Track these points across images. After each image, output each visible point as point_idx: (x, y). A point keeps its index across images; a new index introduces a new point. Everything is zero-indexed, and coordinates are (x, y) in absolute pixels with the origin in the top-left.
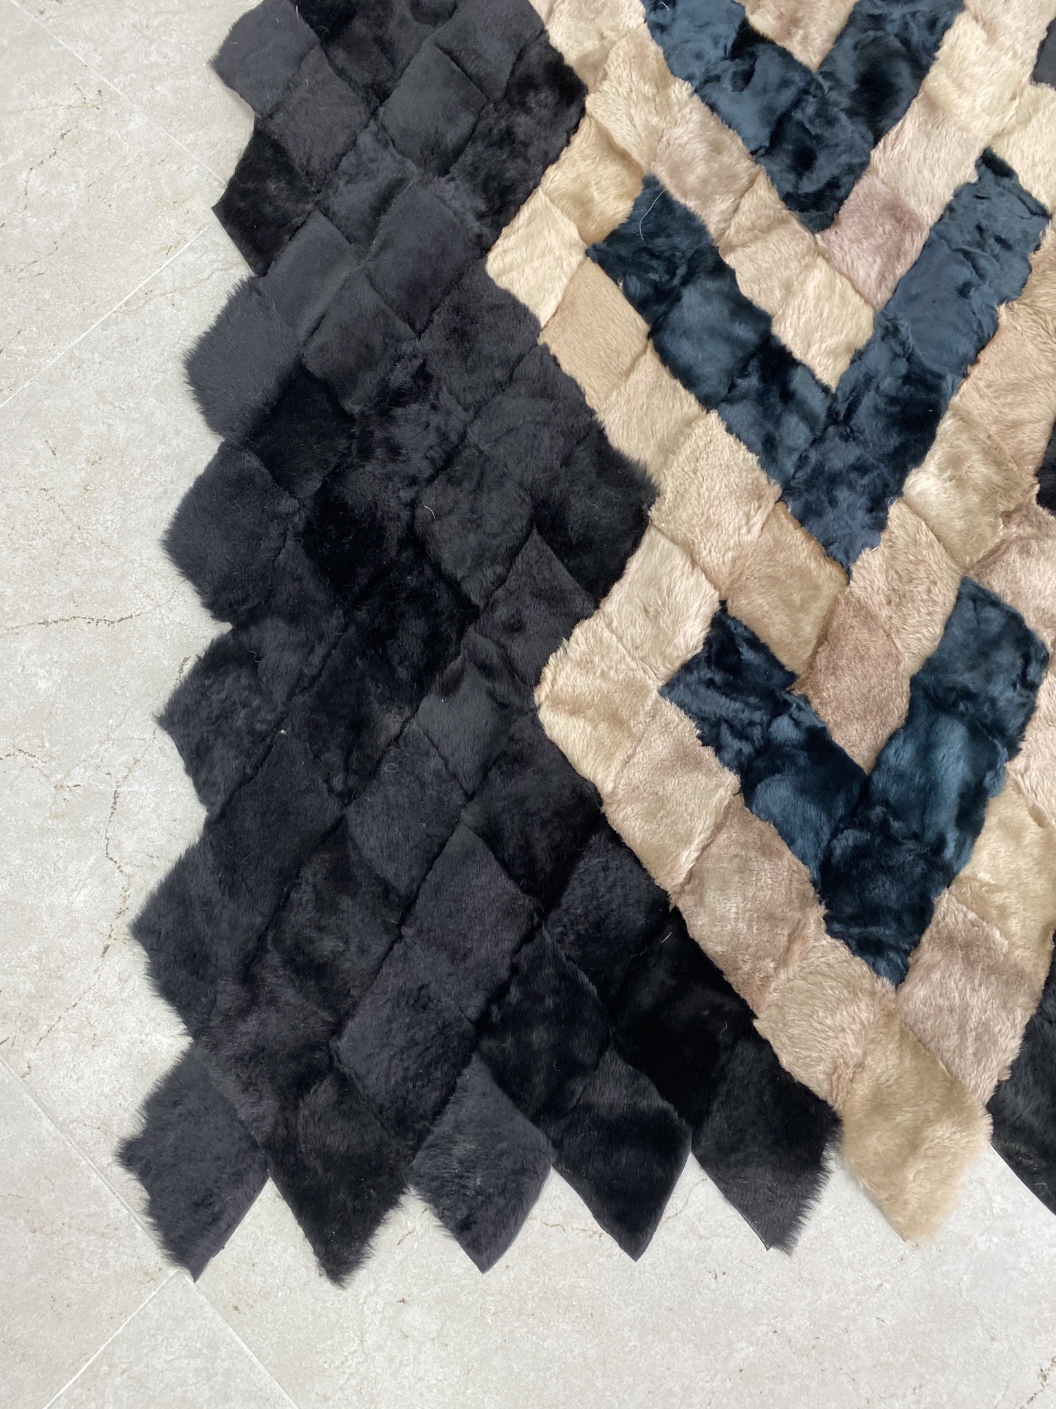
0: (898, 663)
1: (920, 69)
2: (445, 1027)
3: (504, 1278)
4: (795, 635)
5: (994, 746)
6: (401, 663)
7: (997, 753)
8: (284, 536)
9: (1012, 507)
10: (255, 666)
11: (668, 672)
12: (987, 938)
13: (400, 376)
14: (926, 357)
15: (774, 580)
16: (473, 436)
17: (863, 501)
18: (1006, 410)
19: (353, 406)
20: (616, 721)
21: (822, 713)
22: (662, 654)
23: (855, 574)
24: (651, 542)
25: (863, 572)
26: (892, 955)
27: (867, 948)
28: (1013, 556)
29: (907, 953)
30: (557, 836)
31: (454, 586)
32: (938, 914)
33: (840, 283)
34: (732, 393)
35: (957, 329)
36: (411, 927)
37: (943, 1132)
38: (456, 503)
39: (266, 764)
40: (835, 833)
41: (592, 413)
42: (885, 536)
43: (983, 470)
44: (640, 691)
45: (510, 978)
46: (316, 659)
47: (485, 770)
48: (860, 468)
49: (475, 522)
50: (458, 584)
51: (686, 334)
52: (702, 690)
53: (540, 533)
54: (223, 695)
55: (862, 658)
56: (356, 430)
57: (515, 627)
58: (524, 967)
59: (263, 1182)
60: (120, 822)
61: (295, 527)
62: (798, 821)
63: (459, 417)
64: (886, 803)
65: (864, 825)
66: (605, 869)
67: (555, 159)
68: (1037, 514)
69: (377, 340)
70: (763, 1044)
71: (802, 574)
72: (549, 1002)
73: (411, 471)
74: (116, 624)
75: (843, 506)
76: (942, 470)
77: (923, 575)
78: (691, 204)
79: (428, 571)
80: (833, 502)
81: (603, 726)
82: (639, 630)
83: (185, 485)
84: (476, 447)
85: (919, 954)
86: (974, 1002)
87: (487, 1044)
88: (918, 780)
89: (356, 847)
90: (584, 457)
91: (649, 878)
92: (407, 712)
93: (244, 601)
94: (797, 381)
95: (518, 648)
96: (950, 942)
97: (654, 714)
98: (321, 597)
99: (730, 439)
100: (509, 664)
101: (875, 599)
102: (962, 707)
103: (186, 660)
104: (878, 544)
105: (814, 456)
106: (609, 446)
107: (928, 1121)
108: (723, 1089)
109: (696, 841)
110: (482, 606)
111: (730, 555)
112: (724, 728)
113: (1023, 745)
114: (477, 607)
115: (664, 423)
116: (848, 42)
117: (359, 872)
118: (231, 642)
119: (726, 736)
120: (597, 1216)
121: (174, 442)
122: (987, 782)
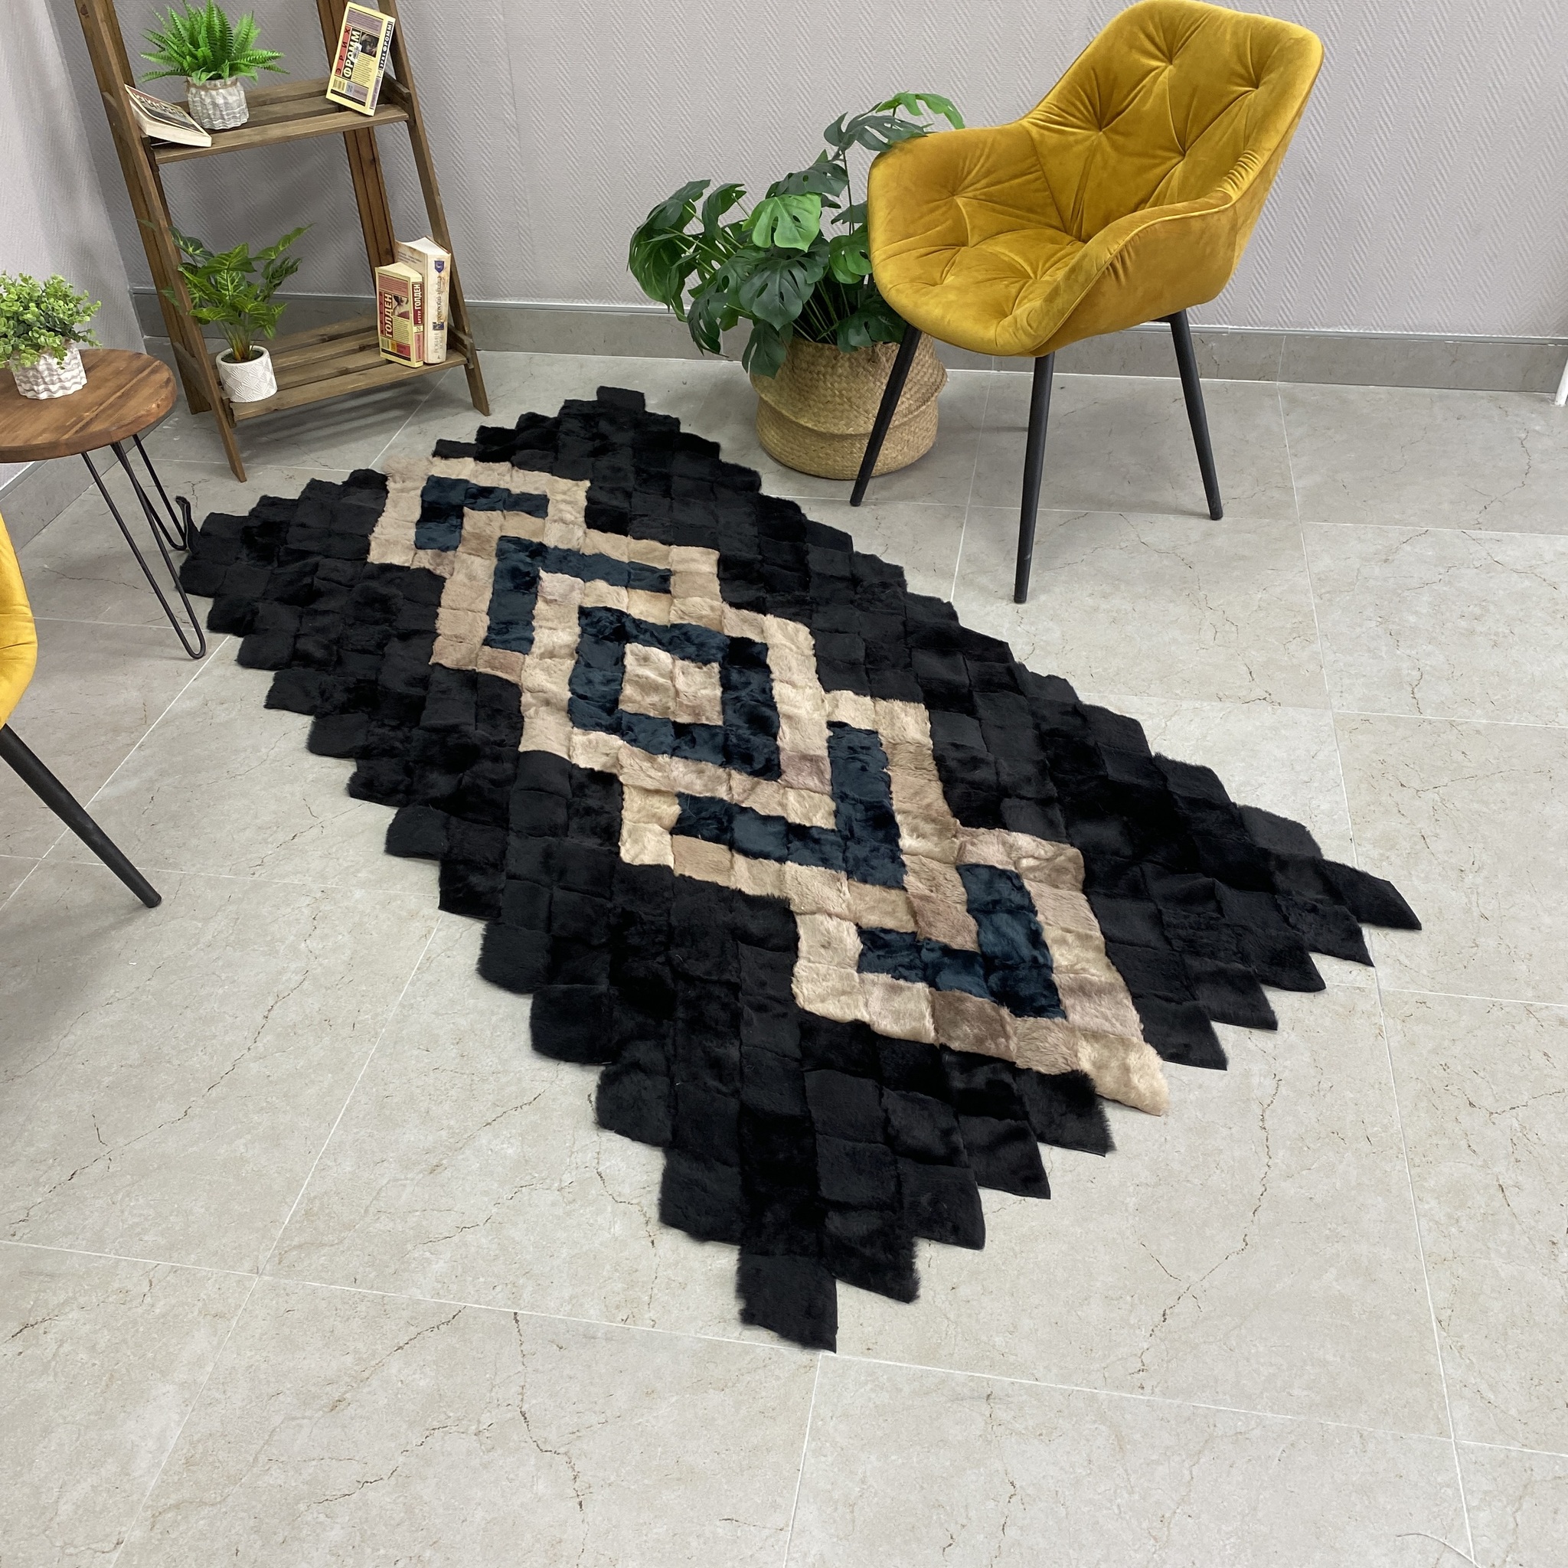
0: (956, 908)
1: (773, 707)
3: (995, 1246)
4: (900, 920)
5: (1025, 915)
6: (717, 1024)
7: (1028, 915)
9: (954, 833)
10: (639, 1067)
11: (855, 963)
12: (1086, 981)
13: (614, 921)
14: (867, 798)
15: (872, 908)
16: (674, 923)
17: (887, 861)
18: (920, 802)
20: (847, 993)
21: (940, 941)
22: (846, 957)
23: (907, 888)
24: (802, 920)
25: (910, 885)
26: (1053, 1009)
27: (1039, 1012)
28: (970, 848)
29: (1058, 1006)
30: (860, 1047)
31: (717, 982)
32: (1058, 984)
33: (804, 793)
34: (790, 852)
35: (873, 783)
37: (1133, 1059)
38: (688, 952)
39: (680, 1103)
40: (986, 981)
41: (728, 888)
42: (907, 869)
43: (929, 826)
44: (849, 977)
45: (887, 1115)
46: (669, 1047)
48: (875, 850)
50: (718, 980)
51: (749, 840)
52: (877, 960)
53: (743, 943)
55: (939, 914)
57: (763, 984)
62: (966, 983)
63: (660, 921)
64: (998, 957)
65: (995, 971)
66: (894, 1052)
67: (622, 808)
68: (967, 831)
69: (589, 912)
70: (1027, 1071)
71: (882, 900)
73: (653, 952)
74: (533, 1102)
75: (879, 867)
76: (911, 834)
77: (937, 874)
78: (708, 795)
79: (698, 983)
80: (873, 867)
81: (842, 999)
82: (826, 954)
84: (680, 926)
85: (1063, 1003)
86: (1103, 1009)
88: (1004, 943)
89: (760, 1109)
90: (740, 904)
91: (918, 1044)
92: (737, 1042)
94: (814, 833)
95: (772, 991)
96: (1072, 991)
97: (862, 981)
99: (805, 867)
100: (773, 999)
101: (926, 892)
102: (998, 908)
103: (589, 1096)
104: (907, 872)
105: (849, 855)
106: (749, 895)
107: (1124, 1057)
108: (1025, 1100)
109: (928, 1016)
110: (738, 982)
111: (843, 907)
112: (900, 969)
113: (1037, 909)
114: (736, 983)
115: (767, 877)
116: (730, 712)
119: (905, 971)
120: (1014, 1193)
121: (501, 1012)
122: (1034, 928)
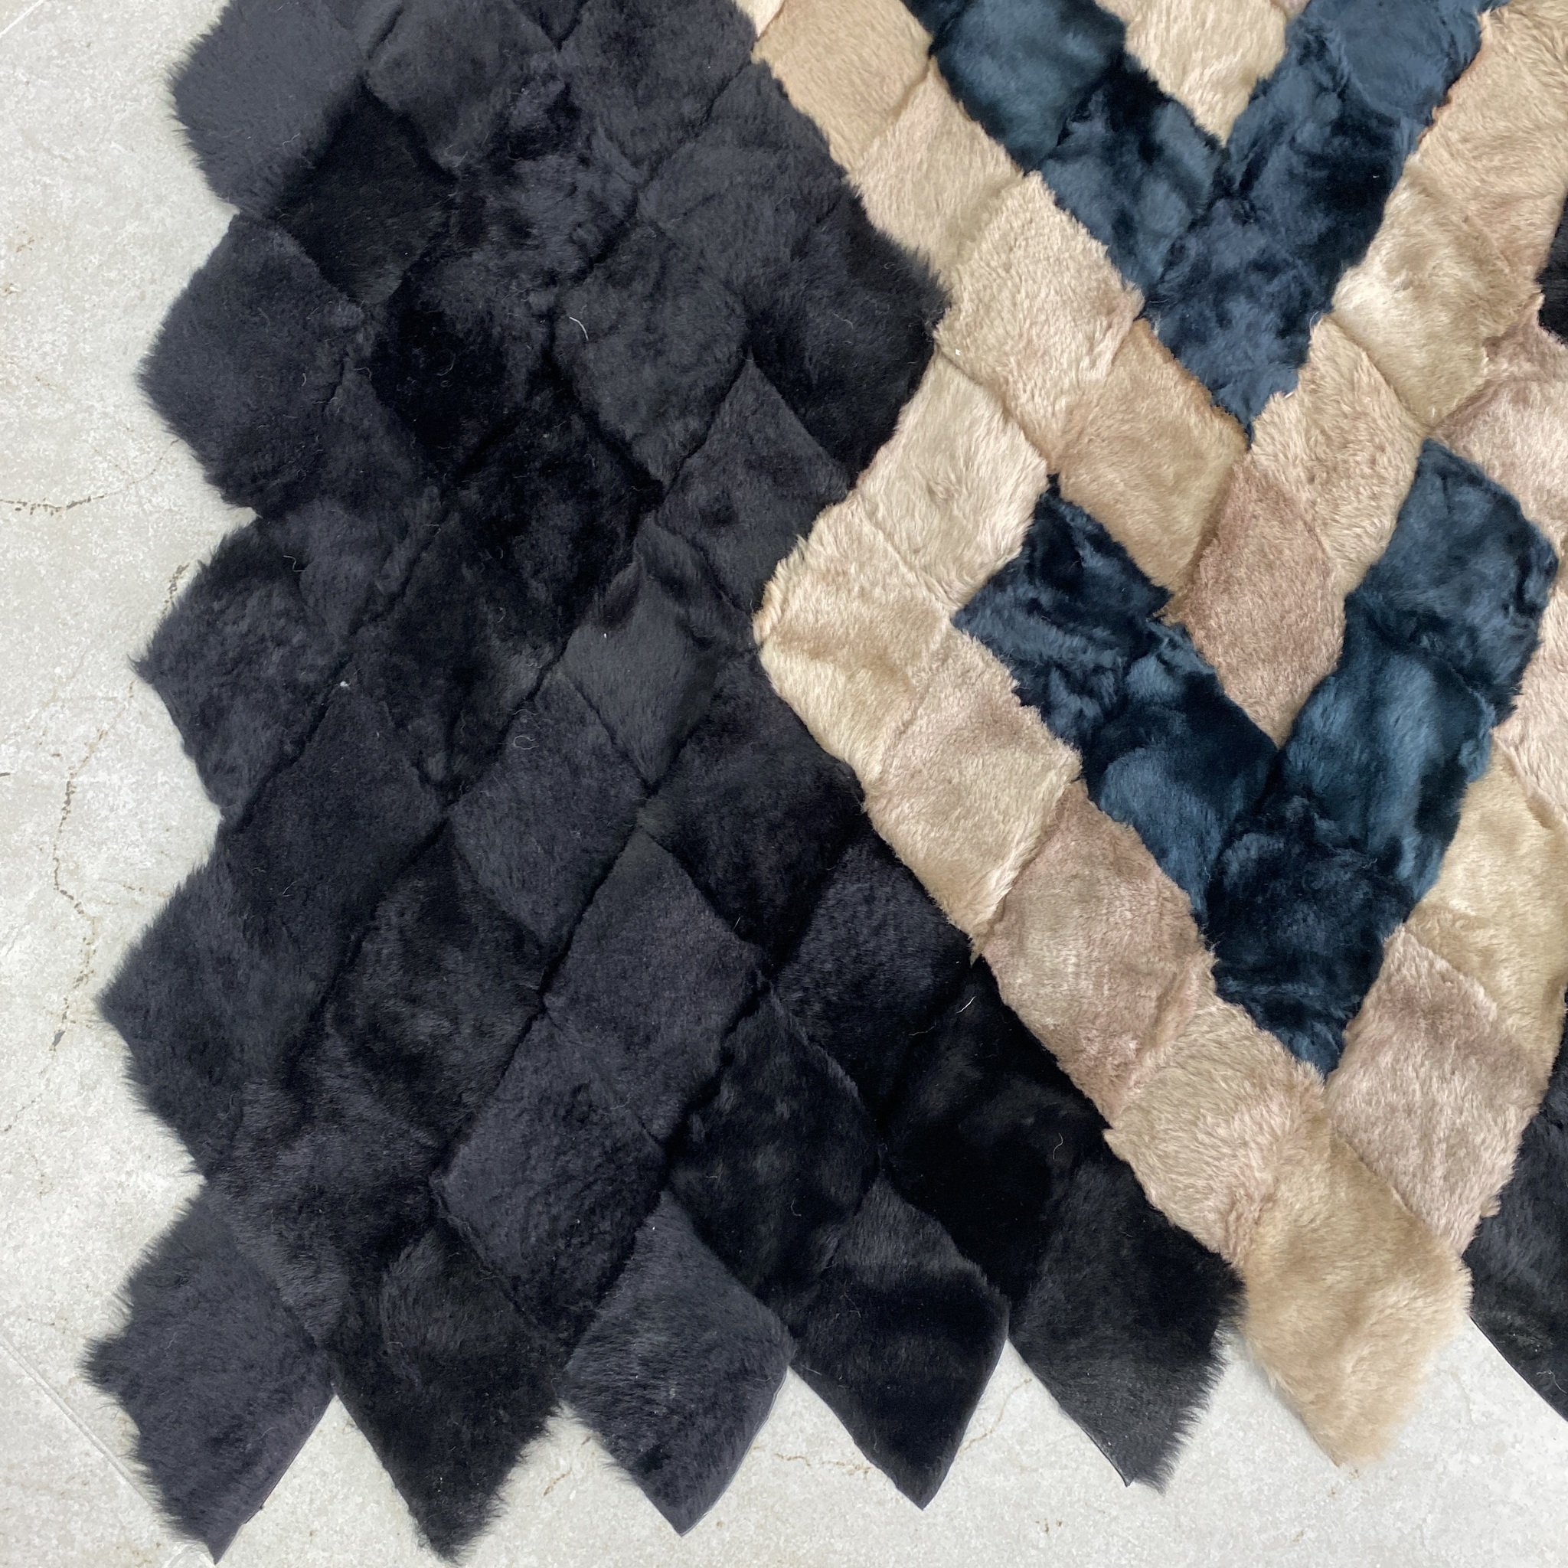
0: (1326, 574)
2: (616, 1150)
3: (714, 1543)
4: (1166, 530)
5: (1475, 704)
6: (536, 573)
7: (1480, 713)
8: (340, 365)
9: (1501, 330)
10: (297, 580)
11: (966, 589)
12: (1466, 998)
13: (528, 111)
14: (1368, 92)
15: (1132, 443)
16: (648, 208)
17: (1272, 319)
18: (1492, 178)
19: (449, 157)
20: (884, 667)
21: (1209, 651)
22: (957, 560)
23: (1259, 434)
24: (939, 380)
25: (1272, 430)
26: (1319, 1027)
27: (1280, 1017)
28: (1503, 406)
29: (1342, 1025)
30: (794, 848)
31: (619, 448)
32: (1390, 963)
34: (1065, 145)
35: (1416, 47)
36: (558, 994)
37: (1396, 1297)
38: (622, 314)
39: (317, 737)
40: (1229, 840)
41: (840, 172)
42: (1304, 374)
43: (1457, 272)
44: (924, 620)
45: (720, 1073)
46: (395, 568)
47: (676, 745)
48: (1267, 267)
49: (652, 346)
50: (628, 446)
51: (991, 49)
52: (1020, 617)
53: (759, 365)
54: (244, 626)
55: (1270, 566)
56: (456, 195)
57: (721, 517)
58: (743, 1054)
59: (325, 1402)
60: (78, 834)
61: (358, 350)
62: (1172, 821)
63: (624, 178)
64: (1308, 792)
65: (1271, 829)
66: (869, 900)
68: (1539, 342)
69: (488, 51)
70: (1120, 1169)
71: (1176, 433)
72: (783, 1109)
73: (547, 264)
74: (63, 512)
75: (1240, 326)
76: (1392, 272)
77: (1363, 436)
79: (577, 424)
80: (1224, 320)
81: (863, 676)
82: (921, 522)
83: (175, 284)
84: (653, 224)
85: (1358, 1027)
86: (1443, 1097)
87: (686, 1177)
88: (1359, 756)
89: (468, 868)
90: (829, 242)
91: (938, 913)
92: (548, 653)
93: (275, 472)
94: (1165, 127)
95: (725, 552)
96: (1407, 1005)
97: (944, 656)
98: (402, 466)
99: (1061, 218)
100: (711, 574)
101: (1292, 477)
102: (1425, 642)
103: (180, 570)
104: (1295, 387)
105: (1194, 247)
106: (869, 227)
107: (1374, 1282)
108: (1058, 1238)
109: (1013, 854)
110: (666, 481)
111: (1062, 403)
112: (1055, 676)
113: (1518, 701)
114: (659, 483)
115: (955, 193)
117: (473, 909)
118: (256, 540)
119: (1059, 691)
120: (861, 1441)
121: (156, 216)
122: (1464, 758)
